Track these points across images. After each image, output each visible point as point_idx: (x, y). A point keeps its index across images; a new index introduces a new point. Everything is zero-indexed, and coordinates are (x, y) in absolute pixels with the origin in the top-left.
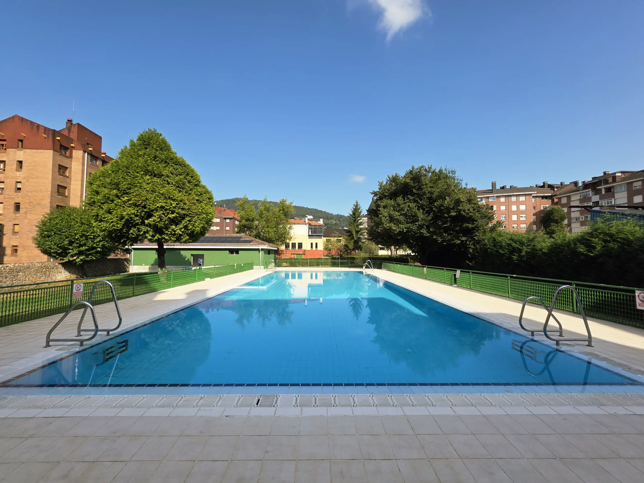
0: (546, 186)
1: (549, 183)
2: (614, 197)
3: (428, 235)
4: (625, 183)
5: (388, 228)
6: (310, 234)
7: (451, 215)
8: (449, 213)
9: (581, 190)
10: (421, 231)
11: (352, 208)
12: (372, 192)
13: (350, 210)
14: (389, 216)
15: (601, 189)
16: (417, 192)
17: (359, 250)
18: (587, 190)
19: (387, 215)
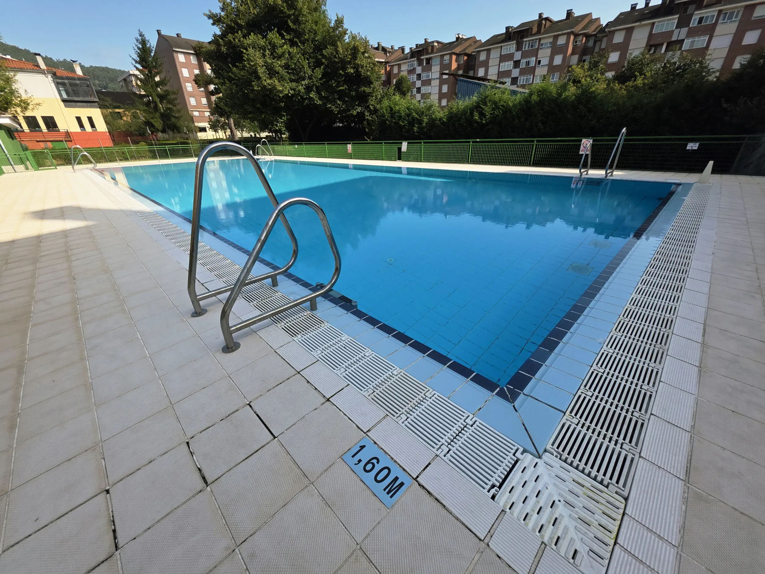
0: (380, 49)
1: (382, 45)
2: (431, 71)
3: (319, 102)
4: (438, 55)
5: (270, 87)
6: (65, 96)
7: (347, 73)
8: (344, 68)
9: (409, 59)
10: (311, 95)
11: (134, 46)
12: (208, 13)
13: (133, 52)
14: (265, 66)
15: (423, 59)
16: (294, 27)
17: (175, 131)
18: (414, 59)
19: (263, 64)
